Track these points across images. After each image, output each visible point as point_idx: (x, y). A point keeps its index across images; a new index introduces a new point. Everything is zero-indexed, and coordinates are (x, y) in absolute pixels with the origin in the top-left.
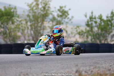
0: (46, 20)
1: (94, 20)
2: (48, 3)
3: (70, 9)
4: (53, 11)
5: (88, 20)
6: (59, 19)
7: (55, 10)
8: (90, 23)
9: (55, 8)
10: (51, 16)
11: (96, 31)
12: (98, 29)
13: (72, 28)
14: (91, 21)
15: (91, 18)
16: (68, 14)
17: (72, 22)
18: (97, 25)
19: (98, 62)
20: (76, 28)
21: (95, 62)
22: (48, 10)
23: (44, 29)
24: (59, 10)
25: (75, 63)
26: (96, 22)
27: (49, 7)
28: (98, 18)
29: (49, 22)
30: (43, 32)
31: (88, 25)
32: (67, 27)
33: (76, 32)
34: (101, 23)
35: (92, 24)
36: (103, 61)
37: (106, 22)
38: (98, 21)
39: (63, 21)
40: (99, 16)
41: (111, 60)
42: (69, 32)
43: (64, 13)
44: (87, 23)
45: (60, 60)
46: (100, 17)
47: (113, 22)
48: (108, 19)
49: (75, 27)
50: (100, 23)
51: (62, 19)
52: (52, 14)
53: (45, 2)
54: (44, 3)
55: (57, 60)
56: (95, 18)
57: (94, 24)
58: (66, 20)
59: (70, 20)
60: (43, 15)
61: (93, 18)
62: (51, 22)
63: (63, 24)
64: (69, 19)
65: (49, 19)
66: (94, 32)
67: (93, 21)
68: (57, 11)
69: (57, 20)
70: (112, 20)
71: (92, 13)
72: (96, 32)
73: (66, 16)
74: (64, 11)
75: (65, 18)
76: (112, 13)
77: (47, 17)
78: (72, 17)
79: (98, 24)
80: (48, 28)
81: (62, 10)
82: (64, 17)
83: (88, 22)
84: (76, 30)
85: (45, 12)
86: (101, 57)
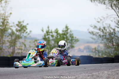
0: (5, 34)
1: (51, 34)
2: (7, 19)
3: (28, 24)
4: (12, 26)
5: (45, 34)
6: (18, 33)
7: (14, 25)
8: (47, 37)
9: (13, 23)
10: (10, 31)
11: (53, 44)
12: (55, 42)
13: (30, 42)
14: (48, 35)
15: (48, 32)
16: (26, 29)
17: (30, 36)
18: (53, 39)
19: (63, 74)
20: (34, 42)
21: (60, 75)
22: (6, 25)
23: (3, 44)
24: (17, 25)
25: (40, 76)
26: (52, 36)
27: (7, 22)
28: (54, 32)
29: (8, 37)
30: (2, 46)
31: (45, 39)
32: (25, 41)
33: (34, 46)
34: (57, 37)
35: (49, 37)
36: (68, 73)
37: (62, 36)
38: (55, 34)
39: (22, 35)
40: (55, 30)
41: (74, 72)
42: (27, 46)
43: (22, 28)
45: (25, 74)
47: (68, 35)
48: (63, 33)
49: (33, 41)
50: (56, 36)
51: (21, 33)
52: (11, 29)
53: (3, 18)
54: (3, 19)
55: (22, 74)
56: (52, 32)
57: (51, 38)
58: (25, 34)
59: (29, 34)
60: (2, 30)
62: (10, 37)
63: (21, 38)
64: (27, 34)
65: (8, 33)
66: (51, 45)
67: (49, 35)
68: (16, 26)
69: (16, 34)
70: (67, 33)
71: (48, 27)
72: (53, 46)
73: (25, 31)
74: (22, 26)
75: (23, 33)
76: (67, 27)
77: (6, 32)
78: (30, 31)
79: (54, 38)
80: (7, 42)
82: (22, 31)
83: (45, 36)
84: (34, 43)
85: (4, 27)
86: (64, 69)
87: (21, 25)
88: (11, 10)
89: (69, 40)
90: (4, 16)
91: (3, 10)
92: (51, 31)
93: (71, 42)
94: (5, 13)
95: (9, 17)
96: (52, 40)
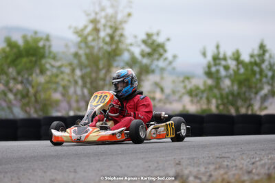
0: (115, 64)
1: (223, 63)
2: (120, 27)
3: (168, 40)
4: (131, 45)
5: (209, 63)
6: (145, 61)
7: (136, 42)
8: (213, 69)
9: (135, 37)
10: (126, 56)
11: (228, 87)
12: (233, 82)
13: (174, 82)
14: (215, 65)
15: (216, 58)
16: (165, 51)
17: (174, 69)
18: (228, 74)
19: (227, 155)
20: (183, 81)
22: (119, 42)
24: (144, 42)
25: (175, 159)
26: (227, 68)
27: (122, 35)
28: (230, 58)
31: (209, 74)
32: (162, 78)
33: (183, 91)
34: (238, 69)
35: (218, 71)
36: (239, 153)
37: (249, 68)
38: (232, 64)
39: (153, 67)
40: (233, 54)
41: (256, 150)
42: (167, 91)
43: (155, 48)
44: (207, 70)
45: (143, 152)
46: (236, 56)
47: (264, 66)
48: (253, 60)
49: (181, 79)
50: (235, 68)
51: (152, 61)
52: (128, 50)
53: (113, 24)
54: (111, 27)
56: (225, 59)
57: (223, 73)
58: (161, 63)
59: (170, 63)
60: (109, 53)
61: (219, 59)
63: (153, 72)
64: (167, 62)
65: (124, 61)
66: (223, 89)
67: (219, 64)
68: (140, 43)
69: (141, 62)
70: (263, 61)
71: (218, 47)
72: (227, 90)
73: (161, 55)
74: (156, 44)
75: (158, 59)
76: (262, 47)
77: (118, 58)
78: (175, 57)
79: (231, 72)
81: (150, 41)
82: (156, 56)
83: (209, 67)
84: (182, 85)
85: (114, 46)
86: (235, 145)
87: (154, 42)
88: (131, 7)
89: (266, 76)
90: (113, 20)
91: (112, 6)
92: (225, 55)
93: (271, 82)
94: (116, 13)
95: (125, 22)
96: (226, 77)
